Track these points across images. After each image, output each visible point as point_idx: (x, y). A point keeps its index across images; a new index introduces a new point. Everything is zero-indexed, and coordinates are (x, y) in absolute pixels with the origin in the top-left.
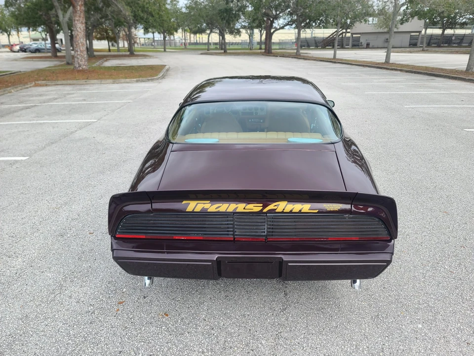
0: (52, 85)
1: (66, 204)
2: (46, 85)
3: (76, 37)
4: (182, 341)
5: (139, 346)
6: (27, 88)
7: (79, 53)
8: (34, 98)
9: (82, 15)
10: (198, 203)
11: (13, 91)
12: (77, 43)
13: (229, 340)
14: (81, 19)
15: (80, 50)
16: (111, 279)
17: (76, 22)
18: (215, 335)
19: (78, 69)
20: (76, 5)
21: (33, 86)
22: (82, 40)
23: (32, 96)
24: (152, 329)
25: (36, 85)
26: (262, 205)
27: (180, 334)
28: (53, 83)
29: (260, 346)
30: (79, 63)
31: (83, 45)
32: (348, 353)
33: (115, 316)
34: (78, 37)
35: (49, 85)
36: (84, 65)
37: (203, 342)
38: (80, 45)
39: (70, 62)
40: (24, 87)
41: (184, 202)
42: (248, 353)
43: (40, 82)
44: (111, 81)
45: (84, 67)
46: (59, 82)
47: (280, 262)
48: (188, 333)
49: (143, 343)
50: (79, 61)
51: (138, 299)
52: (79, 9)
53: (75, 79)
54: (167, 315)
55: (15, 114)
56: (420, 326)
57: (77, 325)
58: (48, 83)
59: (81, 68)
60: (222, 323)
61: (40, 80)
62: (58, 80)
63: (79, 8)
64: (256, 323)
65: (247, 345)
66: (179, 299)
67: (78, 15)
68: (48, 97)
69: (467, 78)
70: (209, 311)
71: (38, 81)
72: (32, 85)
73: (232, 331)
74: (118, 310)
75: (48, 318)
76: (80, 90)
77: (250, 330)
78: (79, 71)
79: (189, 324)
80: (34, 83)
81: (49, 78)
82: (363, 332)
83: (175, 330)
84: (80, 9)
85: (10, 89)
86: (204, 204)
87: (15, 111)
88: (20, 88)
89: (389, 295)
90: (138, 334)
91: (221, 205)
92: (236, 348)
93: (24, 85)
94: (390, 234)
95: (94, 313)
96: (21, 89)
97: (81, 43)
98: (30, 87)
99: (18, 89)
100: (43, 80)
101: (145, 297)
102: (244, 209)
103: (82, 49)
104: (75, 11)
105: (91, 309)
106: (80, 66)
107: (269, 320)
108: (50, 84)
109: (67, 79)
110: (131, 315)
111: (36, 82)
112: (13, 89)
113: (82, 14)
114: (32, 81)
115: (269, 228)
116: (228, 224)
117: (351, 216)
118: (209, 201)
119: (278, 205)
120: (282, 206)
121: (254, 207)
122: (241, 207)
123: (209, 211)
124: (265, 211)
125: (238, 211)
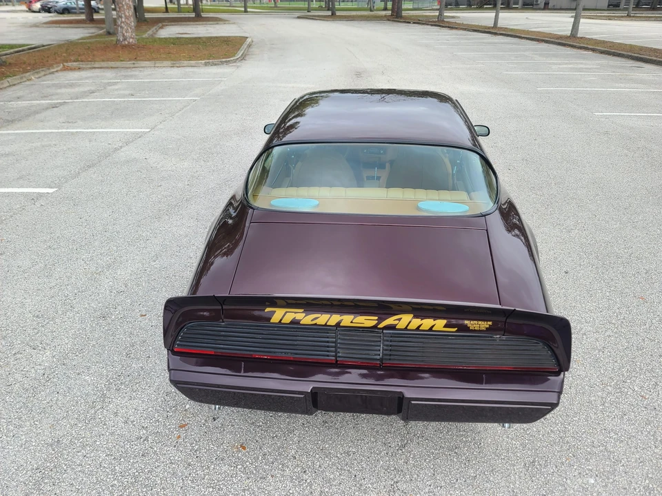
0: (87, 69)
1: (109, 266)
2: (79, 69)
4: (264, 488)
5: (206, 493)
6: (53, 73)
7: (123, 20)
8: (63, 90)
10: (286, 312)
11: (33, 78)
12: (121, 5)
15: (126, 16)
18: (308, 481)
19: (123, 43)
21: (61, 70)
23: (60, 86)
24: (225, 468)
25: (65, 69)
26: (376, 318)
27: (261, 478)
28: (89, 66)
30: (124, 35)
31: (129, 8)
33: (175, 446)
35: (83, 69)
36: (131, 38)
37: (291, 492)
38: (125, 7)
39: (111, 31)
40: (48, 72)
41: (268, 310)
43: (70, 64)
44: (168, 63)
45: (131, 40)
46: (97, 65)
47: (399, 397)
48: (272, 476)
49: (211, 490)
50: (124, 32)
51: (205, 421)
53: (118, 59)
54: (244, 448)
55: (38, 116)
56: (592, 481)
57: (124, 458)
58: (81, 66)
59: (126, 43)
60: (318, 463)
61: (71, 61)
62: (95, 61)
64: (364, 466)
66: (261, 424)
68: (82, 89)
70: (301, 444)
71: (67, 62)
72: (59, 68)
73: (331, 477)
74: (179, 437)
75: (87, 445)
76: (126, 77)
77: (355, 476)
78: (124, 47)
79: (273, 463)
80: (62, 65)
81: (83, 57)
82: (512, 486)
83: (254, 472)
85: (29, 76)
86: (295, 313)
87: (36, 112)
88: (43, 73)
89: (551, 431)
90: (205, 475)
91: (320, 315)
93: (49, 69)
94: (559, 364)
95: (146, 439)
96: (45, 75)
97: (127, 4)
98: (57, 71)
99: (40, 75)
100: (74, 61)
101: (214, 419)
102: (352, 322)
103: (127, 14)
105: (144, 434)
106: (125, 39)
107: (381, 463)
108: (84, 66)
109: (108, 60)
110: (196, 445)
111: (65, 64)
112: (33, 74)
114: (59, 63)
115: (386, 350)
116: (328, 341)
117: (504, 338)
118: (302, 310)
119: (400, 320)
120: (406, 321)
121: (366, 320)
122: (347, 320)
123: (302, 323)
124: (381, 326)
125: (343, 325)
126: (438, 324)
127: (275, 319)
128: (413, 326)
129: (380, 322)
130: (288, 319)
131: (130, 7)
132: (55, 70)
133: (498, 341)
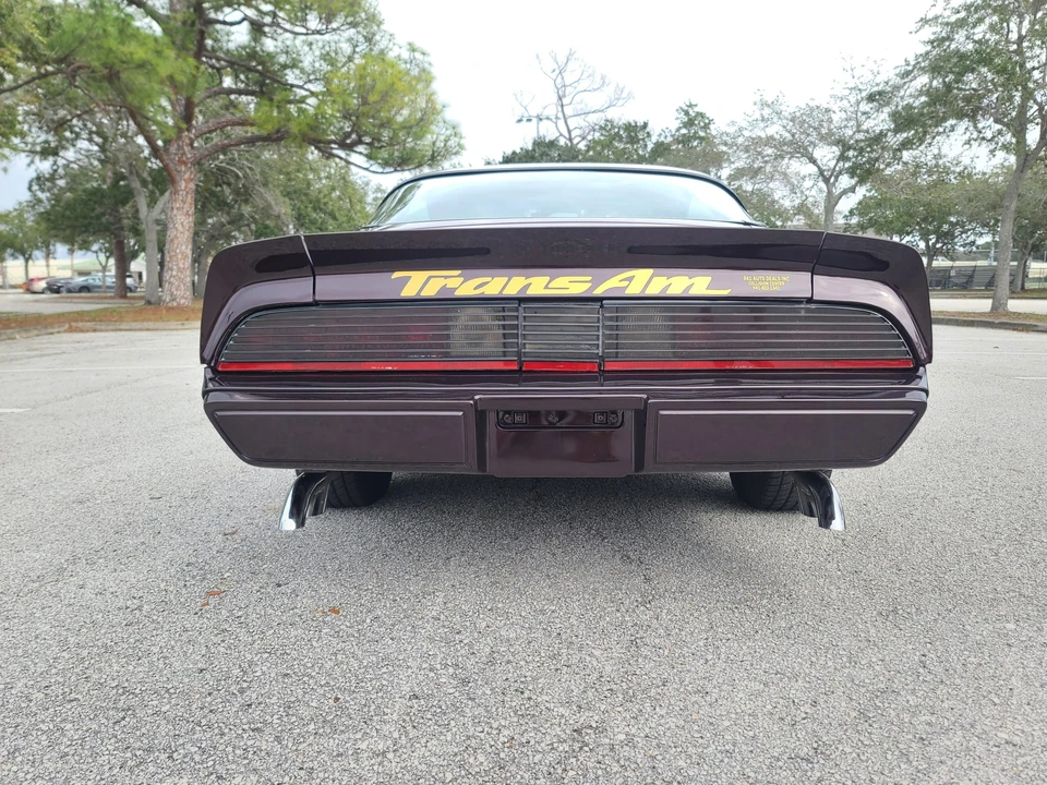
0: (107, 331)
2: (95, 331)
3: (172, 240)
4: (375, 651)
6: (52, 333)
7: (174, 273)
9: (190, 199)
10: (430, 277)
11: (18, 337)
12: (172, 254)
13: (502, 649)
14: (187, 206)
15: (179, 268)
16: (194, 559)
17: (175, 211)
18: (465, 642)
19: (170, 305)
20: (178, 178)
21: (65, 331)
22: (184, 247)
23: (60, 343)
25: (71, 330)
26: (589, 278)
27: (369, 641)
28: (111, 327)
29: (588, 658)
30: (172, 294)
31: (184, 258)
32: (831, 670)
33: (196, 613)
34: (176, 242)
35: (101, 331)
36: (183, 297)
37: (431, 653)
38: (180, 257)
40: (44, 331)
41: (397, 275)
42: (557, 670)
43: (80, 324)
45: (183, 301)
46: (124, 326)
48: (392, 639)
49: (266, 655)
50: (173, 290)
51: (261, 587)
52: (183, 187)
53: (161, 319)
54: (336, 612)
55: (15, 362)
58: (98, 327)
59: (175, 304)
60: (484, 623)
61: (82, 321)
62: (122, 321)
63: (183, 184)
65: (553, 657)
66: (370, 587)
67: (181, 198)
68: (95, 344)
69: (997, 321)
71: (76, 321)
72: (62, 329)
73: (511, 636)
74: (208, 604)
76: (168, 335)
77: (559, 634)
78: (170, 309)
79: (393, 625)
80: (67, 326)
81: (104, 319)
82: (863, 635)
83: (357, 635)
84: (186, 187)
85: (12, 333)
86: (446, 277)
87: (16, 359)
88: (36, 332)
90: (254, 642)
91: (489, 279)
92: (523, 663)
93: (46, 328)
95: (140, 608)
96: (37, 335)
97: (182, 253)
98: (58, 332)
99: (29, 334)
100: (89, 321)
101: (279, 586)
102: (546, 287)
103: (182, 265)
104: (176, 192)
105: (133, 604)
106: (174, 300)
107: (608, 619)
108: (103, 327)
109: (143, 321)
110: (239, 611)
111: (73, 324)
112: (18, 332)
113: (189, 196)
114: (65, 322)
115: (610, 337)
116: (504, 327)
117: (813, 306)
118: (459, 272)
119: (630, 279)
120: (641, 281)
121: (571, 283)
122: (539, 284)
123: (458, 293)
124: (598, 292)
125: (531, 292)
126: (698, 283)
127: (409, 292)
128: (654, 290)
129: (596, 284)
130: (431, 291)
131: (186, 256)
132: (56, 330)
133: (803, 314)
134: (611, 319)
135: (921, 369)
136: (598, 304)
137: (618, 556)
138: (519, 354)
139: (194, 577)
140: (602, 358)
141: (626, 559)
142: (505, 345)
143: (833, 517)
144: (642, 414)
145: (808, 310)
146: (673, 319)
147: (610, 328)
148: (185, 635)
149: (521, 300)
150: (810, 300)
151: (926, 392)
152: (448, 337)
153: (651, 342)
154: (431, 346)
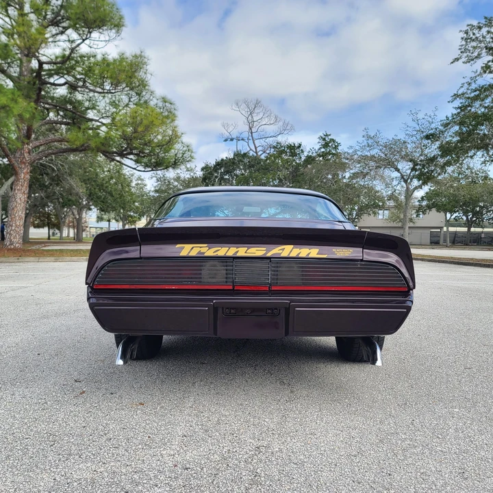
3: (13, 209)
5: (109, 422)
7: (13, 228)
10: (192, 248)
12: (13, 217)
13: (223, 419)
14: (24, 188)
15: (16, 225)
17: (16, 191)
18: (206, 416)
19: (9, 247)
20: (19, 172)
22: (20, 213)
24: (124, 413)
26: (265, 249)
27: (160, 416)
29: (263, 422)
30: (11, 241)
31: (20, 218)
33: (75, 405)
34: (16, 209)
36: (18, 243)
37: (190, 420)
38: (17, 218)
41: (178, 246)
44: (53, 259)
45: (17, 245)
48: (171, 415)
49: (113, 421)
50: (12, 238)
51: (104, 394)
52: (22, 178)
53: (4, 256)
54: (143, 404)
56: (457, 410)
59: (12, 247)
63: (23, 175)
66: (157, 395)
67: (20, 183)
78: (9, 249)
82: (389, 413)
83: (154, 413)
84: (24, 177)
86: (201, 247)
91: (220, 248)
92: (233, 424)
95: (46, 403)
97: (19, 216)
101: (112, 394)
102: (246, 252)
103: (18, 223)
104: (17, 180)
105: (42, 401)
106: (11, 244)
107: (272, 407)
113: (26, 183)
115: (274, 275)
116: (227, 270)
117: (363, 263)
118: (206, 245)
119: (283, 249)
120: (288, 251)
121: (257, 251)
122: (242, 251)
123: (206, 255)
124: (269, 255)
125: (239, 254)
126: (313, 252)
127: (184, 253)
128: (294, 254)
129: (268, 251)
130: (194, 253)
131: (22, 218)
133: (359, 266)
134: (274, 267)
135: (411, 291)
136: (268, 261)
137: (278, 382)
138: (233, 282)
139: (68, 390)
140: (270, 284)
141: (282, 383)
142: (227, 278)
143: (377, 360)
144: (288, 309)
145: (361, 265)
146: (302, 267)
147: (274, 271)
148: (72, 414)
149: (234, 258)
150: (362, 260)
151: (412, 302)
152: (200, 274)
153: (292, 277)
154: (191, 278)
